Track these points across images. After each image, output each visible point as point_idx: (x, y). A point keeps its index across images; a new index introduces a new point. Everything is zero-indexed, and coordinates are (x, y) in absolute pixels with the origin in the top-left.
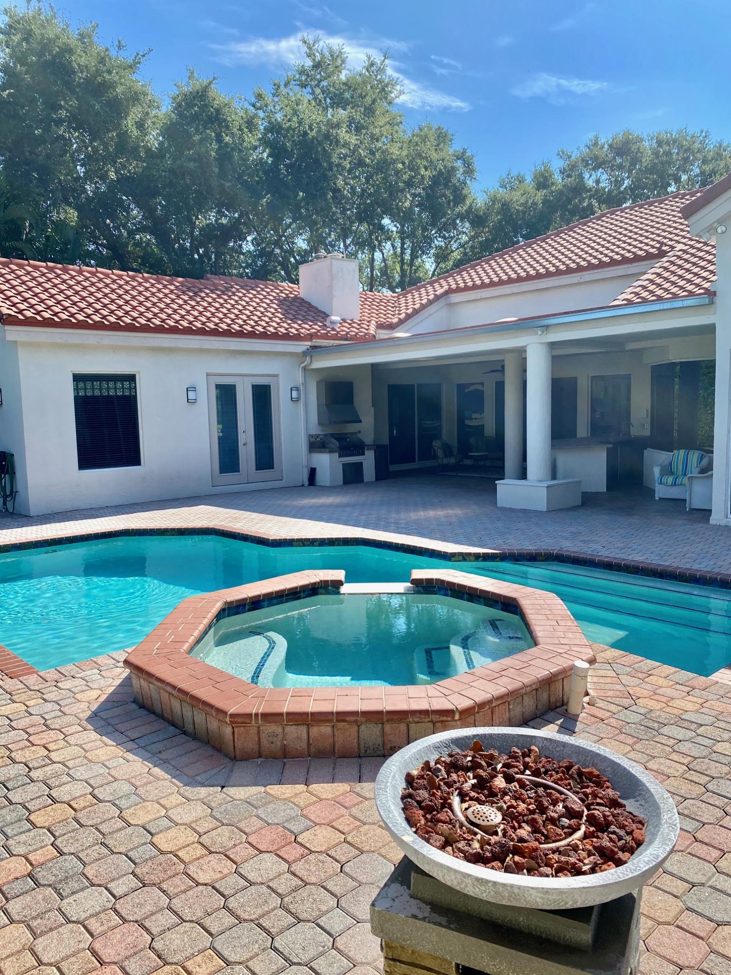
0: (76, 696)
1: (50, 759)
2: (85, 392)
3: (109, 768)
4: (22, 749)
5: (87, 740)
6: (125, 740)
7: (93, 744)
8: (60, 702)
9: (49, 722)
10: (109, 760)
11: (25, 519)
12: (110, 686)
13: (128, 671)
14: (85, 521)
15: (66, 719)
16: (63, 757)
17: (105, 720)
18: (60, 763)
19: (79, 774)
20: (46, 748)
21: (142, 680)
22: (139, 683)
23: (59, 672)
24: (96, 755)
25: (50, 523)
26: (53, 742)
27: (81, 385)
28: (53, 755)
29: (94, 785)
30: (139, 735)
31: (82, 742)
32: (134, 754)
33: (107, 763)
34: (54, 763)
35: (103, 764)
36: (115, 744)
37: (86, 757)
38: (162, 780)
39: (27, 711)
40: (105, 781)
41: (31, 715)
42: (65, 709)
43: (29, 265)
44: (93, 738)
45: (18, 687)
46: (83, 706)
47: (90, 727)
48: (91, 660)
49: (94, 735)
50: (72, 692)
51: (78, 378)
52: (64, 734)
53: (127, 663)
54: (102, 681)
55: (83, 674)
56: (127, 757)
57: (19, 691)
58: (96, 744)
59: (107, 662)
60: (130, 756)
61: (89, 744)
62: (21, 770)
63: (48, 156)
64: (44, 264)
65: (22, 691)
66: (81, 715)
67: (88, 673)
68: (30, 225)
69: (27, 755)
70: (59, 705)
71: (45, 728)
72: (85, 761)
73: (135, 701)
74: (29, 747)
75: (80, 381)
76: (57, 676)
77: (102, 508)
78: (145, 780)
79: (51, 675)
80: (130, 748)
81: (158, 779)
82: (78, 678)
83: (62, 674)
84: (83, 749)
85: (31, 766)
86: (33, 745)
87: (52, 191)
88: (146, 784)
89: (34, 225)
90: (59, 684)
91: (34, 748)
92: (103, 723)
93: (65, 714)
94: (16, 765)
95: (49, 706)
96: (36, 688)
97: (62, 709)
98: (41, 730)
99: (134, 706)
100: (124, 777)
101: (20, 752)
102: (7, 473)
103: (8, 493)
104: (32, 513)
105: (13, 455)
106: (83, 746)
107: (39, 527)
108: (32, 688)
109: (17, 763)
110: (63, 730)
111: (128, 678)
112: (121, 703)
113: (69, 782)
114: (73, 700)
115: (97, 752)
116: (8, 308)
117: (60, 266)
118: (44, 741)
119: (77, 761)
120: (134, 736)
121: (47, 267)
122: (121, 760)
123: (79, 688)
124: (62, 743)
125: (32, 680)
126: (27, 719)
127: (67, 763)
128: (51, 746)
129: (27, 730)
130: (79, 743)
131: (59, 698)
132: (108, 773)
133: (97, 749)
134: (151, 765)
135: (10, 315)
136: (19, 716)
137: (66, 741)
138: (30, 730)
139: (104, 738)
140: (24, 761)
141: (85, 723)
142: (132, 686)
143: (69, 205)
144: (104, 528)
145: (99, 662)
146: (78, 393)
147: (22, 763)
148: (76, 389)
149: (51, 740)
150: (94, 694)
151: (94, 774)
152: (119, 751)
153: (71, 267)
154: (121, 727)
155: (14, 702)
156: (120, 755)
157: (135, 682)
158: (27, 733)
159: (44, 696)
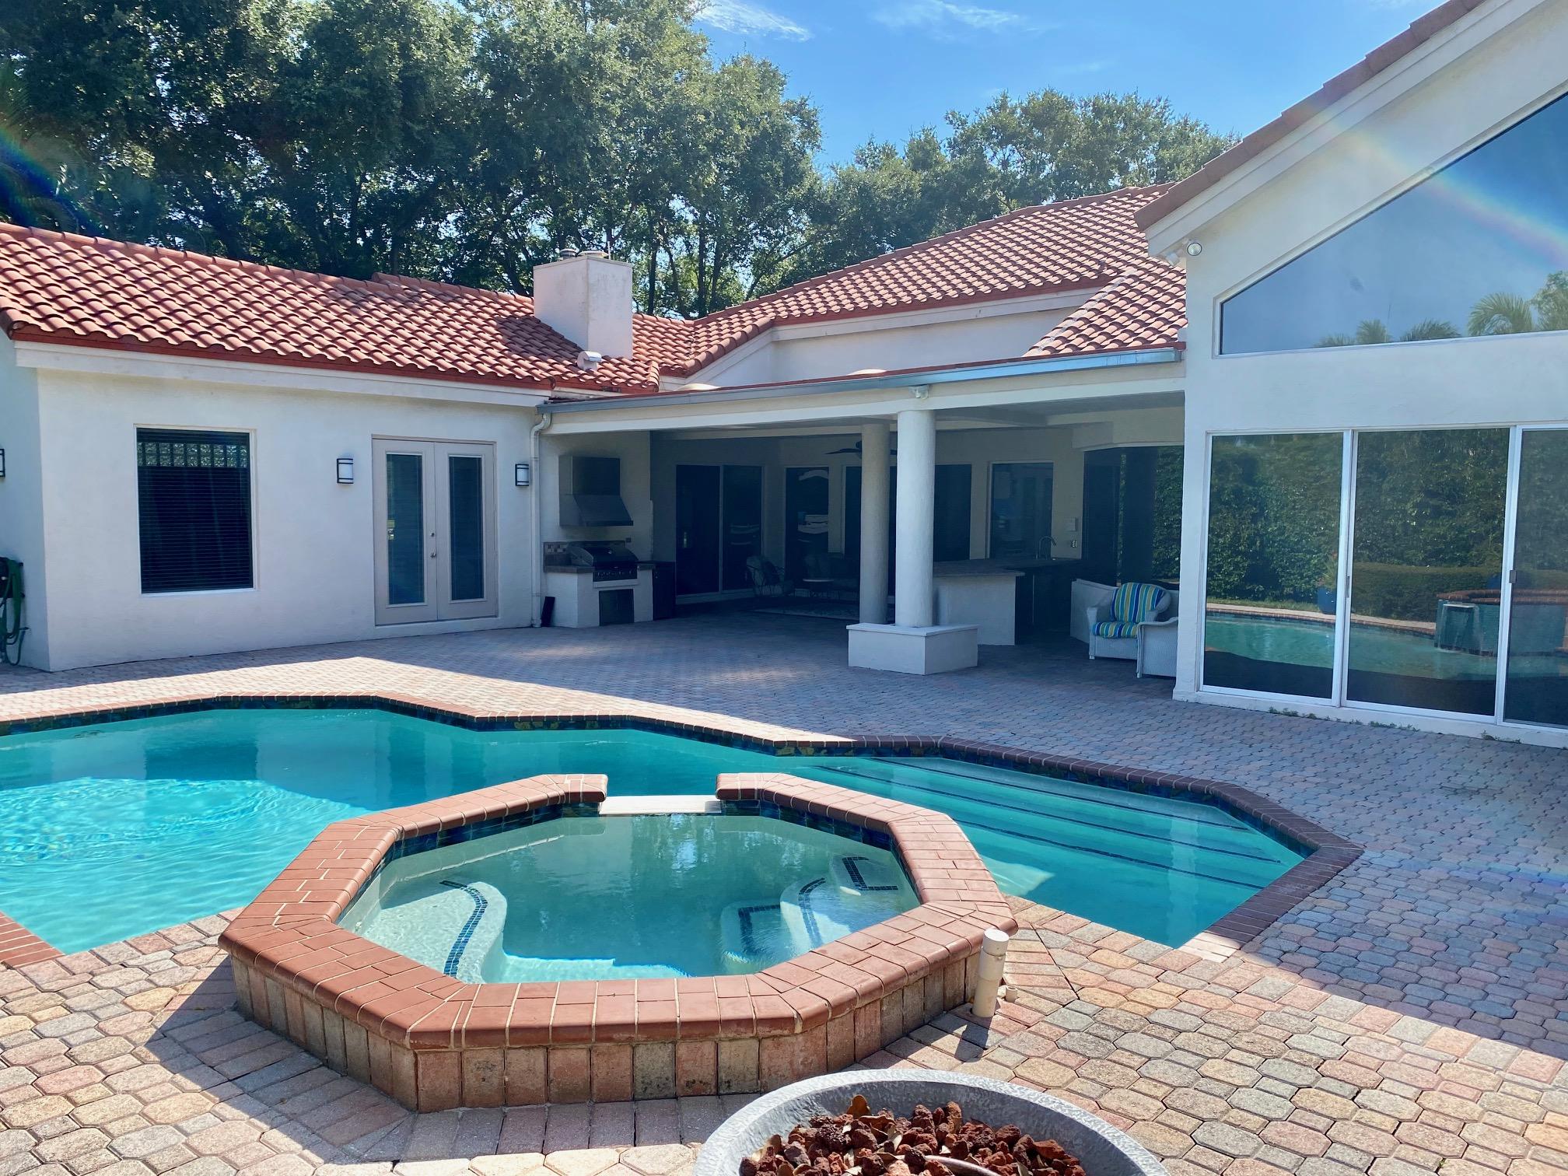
0: (127, 1000)
1: (77, 1120)
2: (158, 460)
3: (187, 1134)
4: (24, 1102)
5: (145, 1083)
6: (218, 1081)
7: (156, 1090)
8: (98, 1013)
9: (75, 1050)
10: (186, 1118)
11: (40, 676)
12: (192, 980)
13: (224, 954)
14: (150, 680)
15: (110, 1044)
16: (101, 1114)
17: (181, 1044)
18: (94, 1126)
19: (131, 1146)
20: (69, 1099)
21: (251, 972)
22: (245, 976)
23: (98, 956)
24: (163, 1110)
25: (86, 683)
26: (82, 1087)
27: (151, 447)
28: (83, 1113)
29: (159, 1167)
30: (245, 1070)
31: (138, 1086)
32: (233, 1106)
33: (183, 1125)
34: (83, 1126)
35: (176, 1127)
36: (198, 1087)
37: (144, 1115)
38: (285, 1152)
39: (34, 1031)
40: (180, 1159)
41: (42, 1037)
42: (108, 1026)
43: (64, 240)
44: (159, 1079)
45: (18, 985)
46: (142, 1018)
47: (153, 1057)
48: (158, 933)
49: (161, 1073)
50: (121, 992)
51: (145, 436)
52: (104, 1072)
53: (225, 940)
54: (178, 972)
55: (141, 960)
56: (222, 1112)
57: (21, 994)
58: (165, 1089)
59: (186, 936)
60: (227, 1110)
61: (151, 1090)
62: (21, 1141)
63: (105, 60)
64: (92, 240)
65: (27, 992)
66: (137, 1037)
67: (151, 957)
68: (69, 172)
69: (34, 1113)
70: (96, 1017)
71: (68, 1062)
72: (144, 1122)
73: (237, 1008)
74: (37, 1097)
75: (150, 441)
76: (93, 964)
77: (182, 659)
78: (254, 1154)
79: (82, 961)
80: (227, 1095)
81: (278, 1151)
82: (133, 966)
83: (102, 959)
84: (139, 1099)
85: (40, 1133)
86: (45, 1094)
87: (108, 118)
88: (255, 1162)
89: (76, 174)
90: (97, 979)
91: (45, 1100)
92: (177, 1049)
93: (107, 1035)
94: (13, 1133)
95: (77, 1021)
96: (54, 987)
97: (101, 1025)
98: (59, 1064)
99: (235, 1017)
100: (214, 1150)
101: (19, 1108)
102: (10, 595)
103: (10, 630)
105: (21, 564)
106: (140, 1093)
107: (66, 691)
108: (45, 986)
109: (14, 1128)
110: (102, 1064)
111: (225, 966)
112: (212, 1012)
113: (114, 1162)
114: (123, 1008)
115: (164, 1103)
116: (23, 312)
117: (119, 244)
118: (66, 1086)
119: (127, 1122)
120: (232, 1070)
121: (96, 245)
122: (210, 1118)
123: (134, 985)
124: (100, 1089)
125: (45, 972)
126: (35, 1046)
127: (108, 1127)
128: (81, 1096)
129: (34, 1066)
130: (131, 1087)
131: (96, 1005)
132: (186, 1144)
133: (165, 1098)
134: (265, 1127)
135: (26, 323)
136: (20, 1040)
137: (108, 1085)
138: (41, 1066)
139: (179, 1077)
140: (27, 1123)
141: (143, 1051)
142: (233, 980)
143: (140, 142)
144: (185, 693)
145: (172, 937)
146: (144, 461)
147: (23, 1128)
148: (142, 454)
149: (80, 1083)
150: (160, 996)
151: (159, 1146)
152: (205, 1101)
153: (139, 246)
154: (212, 1056)
155: (10, 1013)
156: (208, 1108)
157: (239, 973)
158: (33, 1071)
159: (68, 1002)
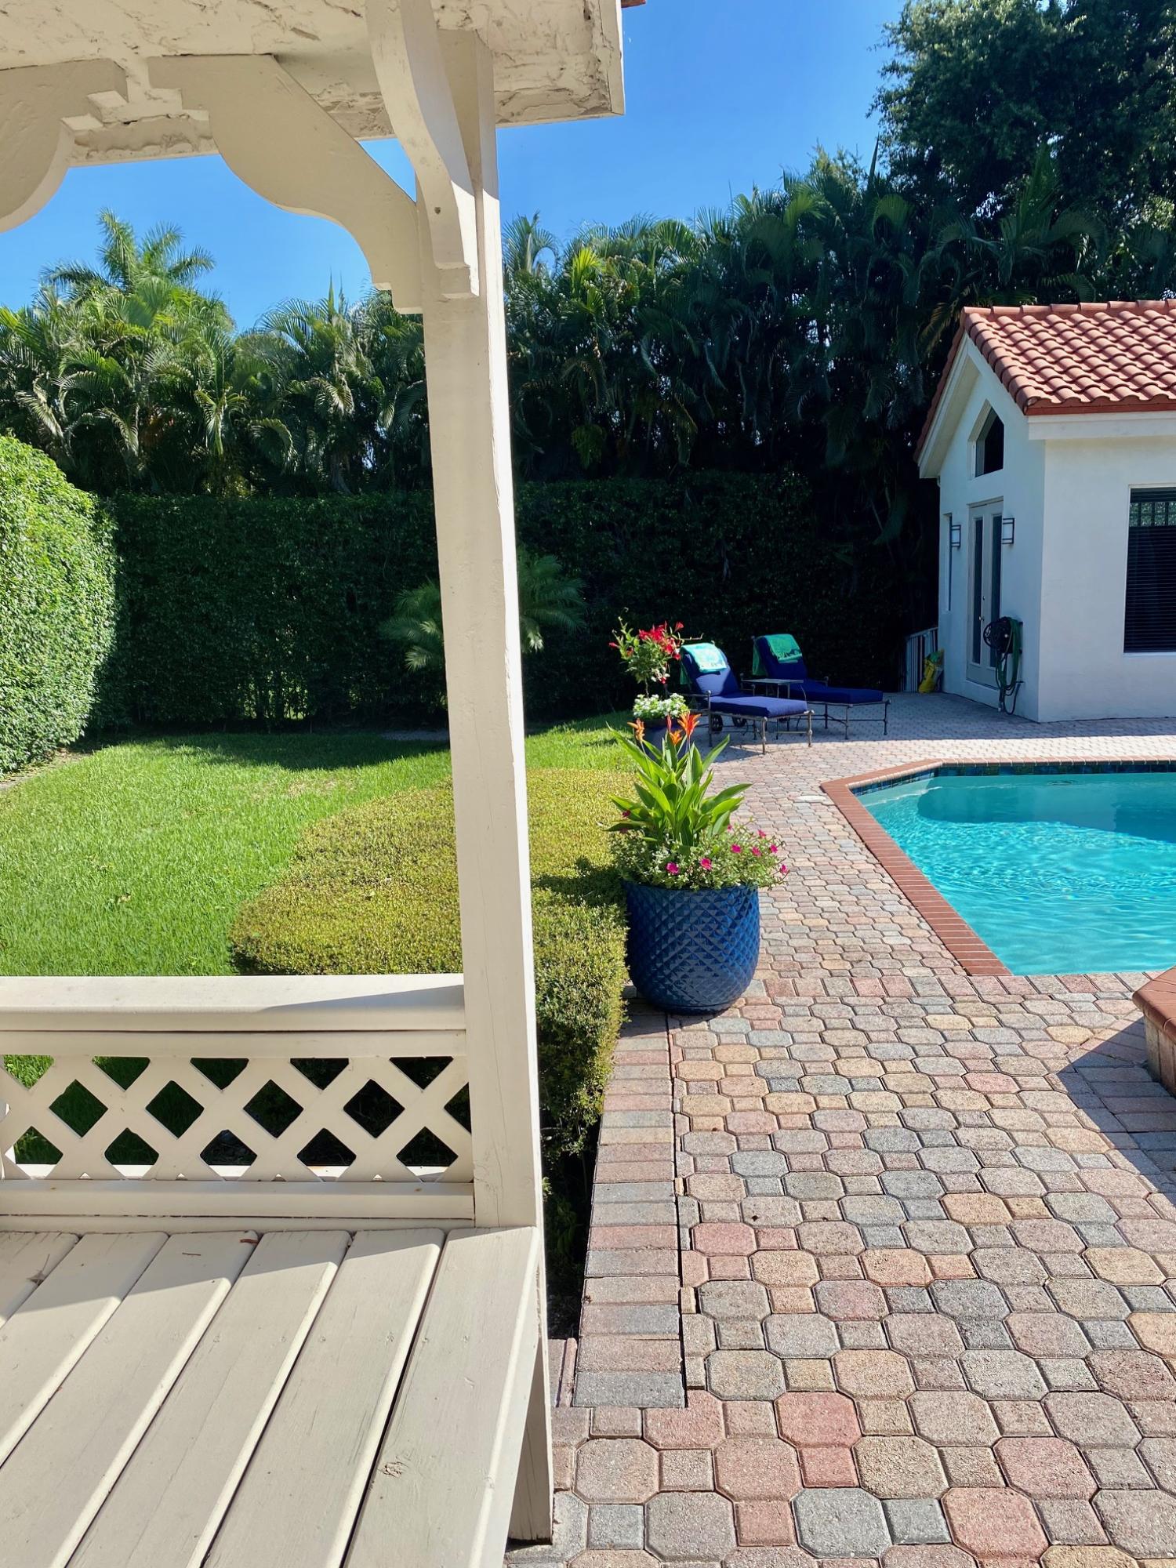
0: (1050, 1029)
1: (992, 1120)
3: (1080, 1167)
4: (953, 1089)
5: (1052, 1108)
6: (1116, 1128)
7: (1061, 1117)
8: (1023, 1033)
9: (999, 1059)
10: (1082, 1152)
11: (1029, 725)
12: (1108, 1028)
13: (1138, 1015)
14: (1124, 738)
15: (1026, 1062)
16: (1010, 1122)
17: (1089, 1083)
18: (1004, 1130)
19: (1030, 1158)
20: (988, 1099)
21: (1161, 1035)
22: (1155, 1037)
23: (1031, 983)
24: (1063, 1137)
25: (1066, 736)
26: (1000, 1093)
27: (1146, 507)
28: (997, 1115)
29: (1050, 1186)
30: (1143, 1128)
31: (1045, 1108)
32: (1127, 1157)
33: (1079, 1157)
34: (995, 1126)
35: (1071, 1156)
36: (1097, 1128)
37: (1046, 1136)
38: (1168, 1220)
39: (971, 1033)
40: (1069, 1186)
41: (976, 1039)
42: (1028, 1046)
43: (1079, 311)
44: (1064, 1108)
45: (965, 991)
46: (1059, 1049)
47: (1062, 1087)
48: (1085, 976)
49: (1066, 1103)
50: (1045, 1021)
51: (1139, 497)
52: (1020, 1087)
53: (1138, 998)
54: (1097, 1016)
55: (1067, 997)
56: (1114, 1158)
57: (966, 998)
58: (1067, 1118)
59: (1110, 985)
60: (1120, 1159)
61: (1056, 1116)
62: (946, 1121)
64: (1105, 305)
65: (971, 998)
66: (1051, 1064)
67: (1077, 996)
68: (1091, 242)
69: (959, 1101)
70: (1021, 1036)
71: (992, 1067)
72: (1045, 1141)
73: (1146, 1066)
74: (963, 1089)
75: (1145, 501)
76: (1026, 989)
77: (1156, 719)
78: (1138, 1210)
79: (1017, 984)
80: (1121, 1145)
81: (1162, 1217)
82: (1059, 1000)
83: (1034, 987)
84: (1045, 1120)
85: (960, 1119)
86: (970, 1088)
87: (1134, 175)
88: (1138, 1217)
89: (1096, 240)
90: (1028, 1004)
91: (970, 1094)
92: (1085, 1088)
93: (1027, 1054)
94: (941, 1111)
95: (1004, 1035)
96: (992, 1000)
97: (1024, 1044)
98: (985, 1067)
99: (1143, 1074)
100: (1102, 1191)
101: (949, 1092)
102: (1010, 651)
103: (1009, 684)
104: (1042, 717)
105: (1021, 623)
106: (1046, 1115)
107: (1048, 741)
108: (985, 998)
109: (942, 1108)
110: (1019, 1079)
111: (1140, 1023)
112: (1121, 1063)
113: (1013, 1166)
114: (1044, 1035)
115: (1066, 1132)
116: (1037, 388)
117: (1131, 304)
118: (987, 1088)
119: (1031, 1136)
120: (1133, 1126)
121: (1108, 311)
122: (1103, 1160)
123: (1058, 1018)
124: (1013, 1100)
125: (987, 984)
126: (970, 1045)
127: (1015, 1134)
128: (997, 1099)
129: (966, 1062)
130: (1039, 1107)
131: (1022, 1025)
132: (1077, 1174)
133: (1067, 1127)
134: (1153, 1187)
135: (1038, 399)
136: (959, 1037)
137: (1020, 1099)
138: (970, 1064)
139: (1081, 1113)
140: (952, 1108)
141: (1055, 1079)
142: (1144, 1038)
145: (1098, 982)
146: (1139, 522)
147: (949, 1110)
148: (1136, 515)
149: (998, 1089)
150: (1080, 1034)
151: (1053, 1168)
152: (1102, 1143)
153: (1151, 303)
154: (1116, 1104)
155: (955, 1013)
156: (1104, 1150)
157: (1150, 1033)
158: (965, 1066)
159: (1001, 1016)
